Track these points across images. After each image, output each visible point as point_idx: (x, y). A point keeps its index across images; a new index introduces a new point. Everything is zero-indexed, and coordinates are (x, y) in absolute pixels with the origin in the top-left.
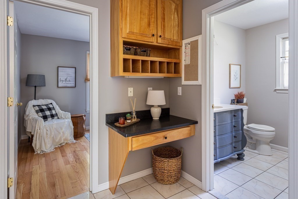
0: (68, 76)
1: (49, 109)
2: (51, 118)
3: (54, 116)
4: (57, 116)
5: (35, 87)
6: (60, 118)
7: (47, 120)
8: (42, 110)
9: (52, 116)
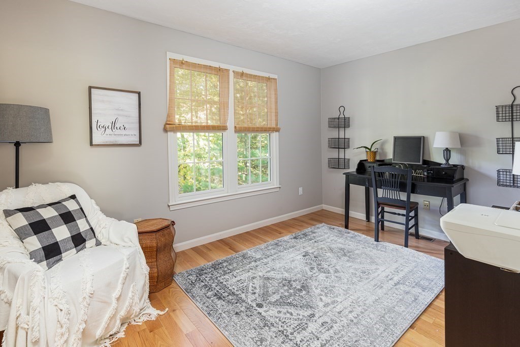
0: (119, 115)
1: (68, 218)
2: (74, 250)
3: (84, 241)
4: (95, 237)
5: (17, 145)
6: (103, 241)
7: (60, 259)
8: (40, 227)
9: (78, 240)
